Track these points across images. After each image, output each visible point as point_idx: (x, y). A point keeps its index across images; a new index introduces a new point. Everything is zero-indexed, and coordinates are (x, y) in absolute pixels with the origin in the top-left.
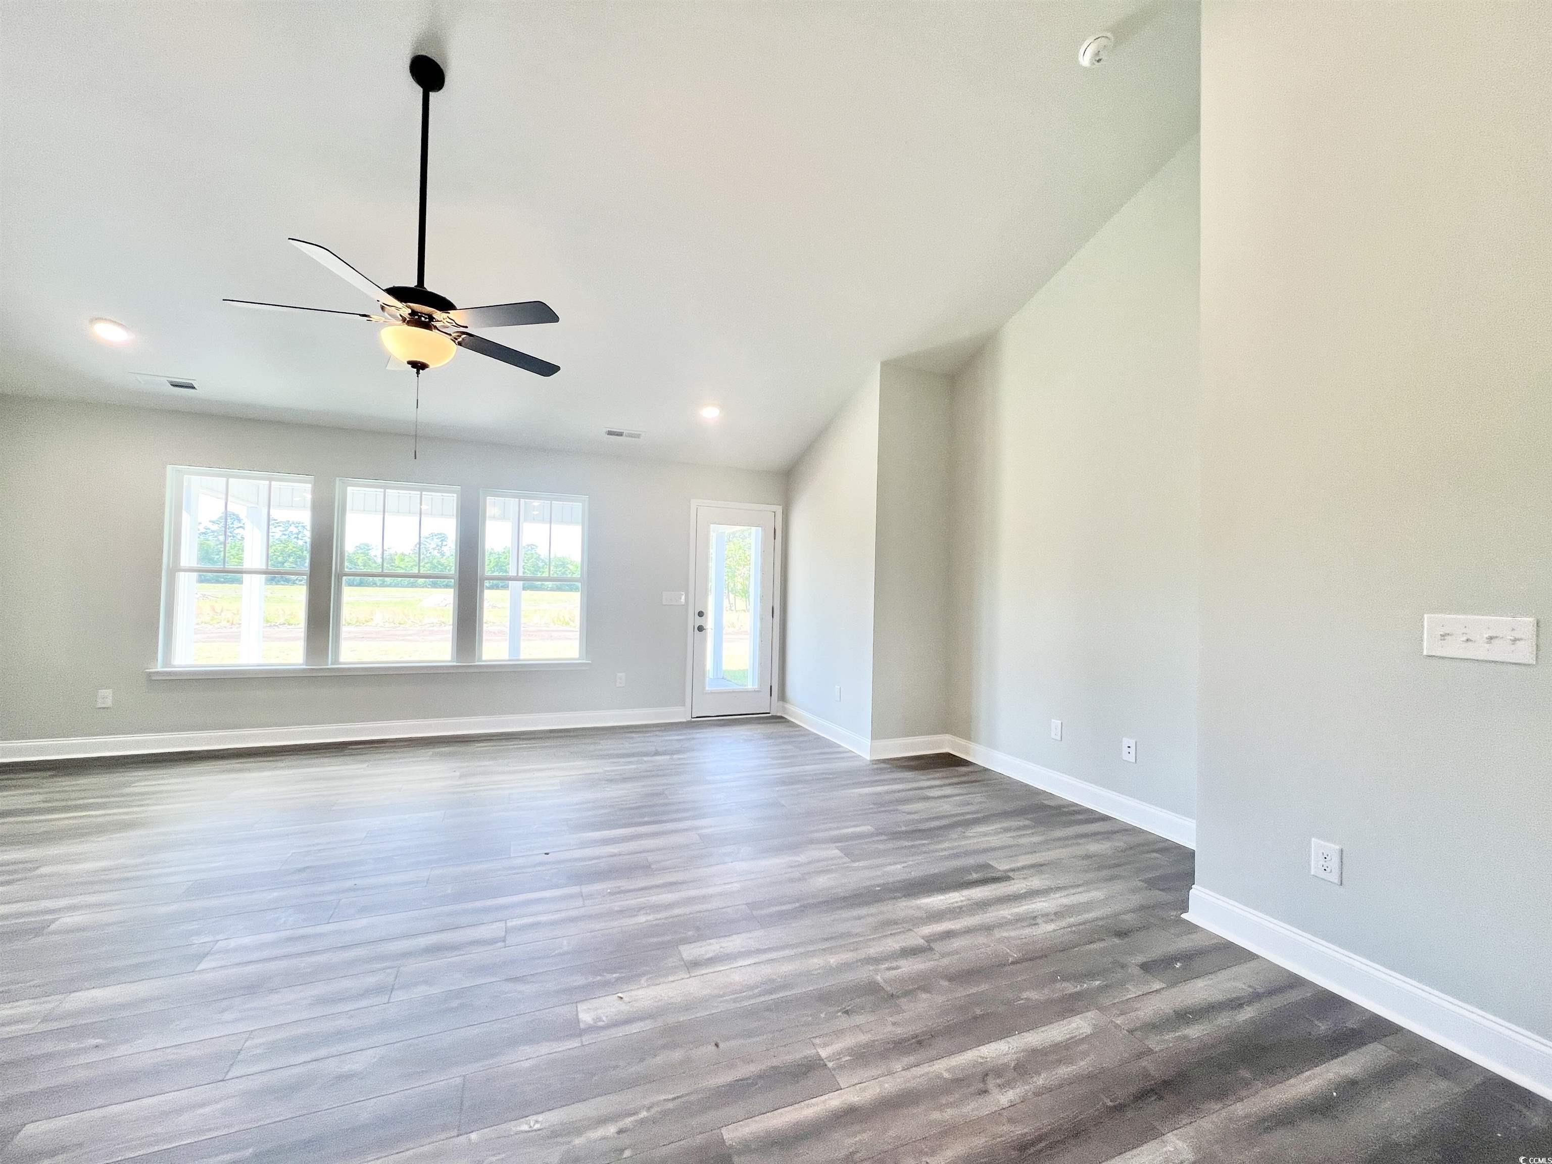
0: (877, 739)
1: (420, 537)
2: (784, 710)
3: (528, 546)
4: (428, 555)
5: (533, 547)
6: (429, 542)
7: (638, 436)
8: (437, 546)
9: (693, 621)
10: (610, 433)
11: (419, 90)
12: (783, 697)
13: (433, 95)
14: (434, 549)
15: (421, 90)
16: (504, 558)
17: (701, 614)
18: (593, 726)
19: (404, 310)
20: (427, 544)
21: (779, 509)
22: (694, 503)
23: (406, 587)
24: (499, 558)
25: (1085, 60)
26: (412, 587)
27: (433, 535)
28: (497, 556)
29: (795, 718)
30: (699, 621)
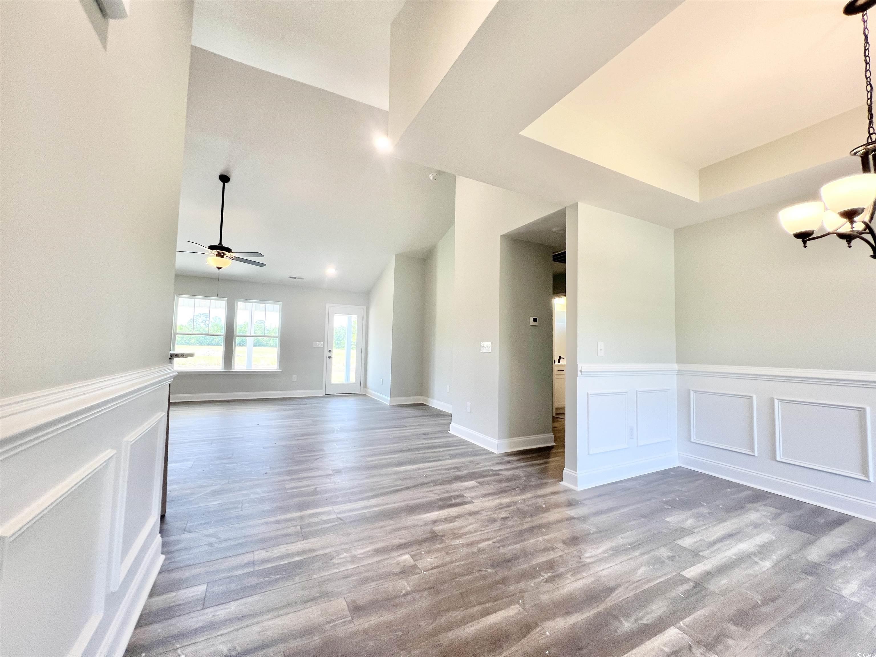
0: (393, 397)
1: (194, 316)
2: (366, 391)
3: (259, 321)
4: (198, 326)
5: (262, 321)
6: (198, 318)
7: (303, 279)
8: (203, 320)
9: (326, 354)
10: (290, 277)
11: (222, 184)
12: (365, 386)
13: (226, 184)
14: (201, 322)
15: (222, 183)
16: (245, 328)
17: (330, 351)
18: (282, 397)
19: (215, 252)
20: (197, 320)
21: (365, 308)
22: (327, 305)
23: (183, 345)
24: (241, 328)
25: (431, 178)
26: (186, 345)
27: (200, 315)
28: (240, 327)
29: (369, 394)
30: (329, 354)
